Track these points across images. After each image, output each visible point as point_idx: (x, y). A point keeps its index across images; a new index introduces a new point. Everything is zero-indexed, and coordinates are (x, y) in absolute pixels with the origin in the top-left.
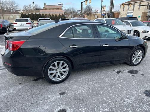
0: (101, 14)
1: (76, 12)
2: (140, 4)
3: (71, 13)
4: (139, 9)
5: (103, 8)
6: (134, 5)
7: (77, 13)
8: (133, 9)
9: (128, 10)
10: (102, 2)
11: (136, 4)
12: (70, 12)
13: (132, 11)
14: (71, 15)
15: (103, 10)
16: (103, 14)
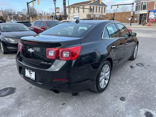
0: (56, 16)
1: (16, 14)
2: (84, 7)
3: (10, 15)
4: (84, 12)
5: (57, 10)
6: (79, 8)
7: (18, 15)
8: (79, 12)
9: (74, 13)
10: (55, 4)
11: (80, 7)
12: (8, 14)
13: (78, 14)
14: (10, 18)
15: (57, 11)
16: (58, 16)
